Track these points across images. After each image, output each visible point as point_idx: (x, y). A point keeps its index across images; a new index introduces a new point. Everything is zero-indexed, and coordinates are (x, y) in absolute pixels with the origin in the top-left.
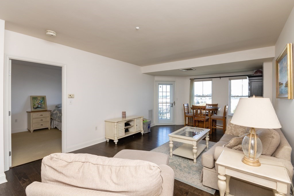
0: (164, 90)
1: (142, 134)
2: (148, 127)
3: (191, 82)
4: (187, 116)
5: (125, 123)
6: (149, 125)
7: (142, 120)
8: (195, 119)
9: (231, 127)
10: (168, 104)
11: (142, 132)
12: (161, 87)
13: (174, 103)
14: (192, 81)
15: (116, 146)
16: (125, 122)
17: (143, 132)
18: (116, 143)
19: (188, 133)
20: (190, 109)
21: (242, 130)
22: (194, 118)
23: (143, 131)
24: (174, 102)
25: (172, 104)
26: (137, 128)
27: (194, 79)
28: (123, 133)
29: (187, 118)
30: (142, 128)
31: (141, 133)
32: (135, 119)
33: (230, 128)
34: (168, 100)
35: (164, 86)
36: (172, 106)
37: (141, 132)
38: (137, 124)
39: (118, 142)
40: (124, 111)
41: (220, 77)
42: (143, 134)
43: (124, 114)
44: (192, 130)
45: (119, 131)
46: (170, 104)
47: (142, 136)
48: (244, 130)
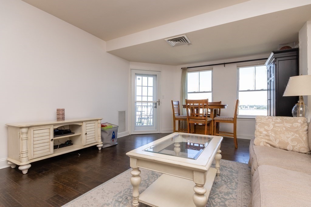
0: (145, 84)
1: (100, 149)
2: (111, 136)
3: (183, 72)
4: (177, 119)
5: (55, 130)
6: (114, 132)
7: (100, 125)
8: (190, 122)
9: (267, 131)
10: (149, 104)
11: (100, 145)
12: (139, 79)
13: (159, 102)
14: (185, 70)
15: (24, 177)
16: (56, 127)
17: (102, 145)
18: (25, 172)
19: (179, 145)
20: (181, 107)
21: (293, 137)
22: (189, 120)
23: (102, 143)
24: (159, 100)
25: (156, 104)
26: (88, 138)
27: (188, 68)
28: (48, 150)
29: (177, 122)
30: (100, 138)
31: (98, 148)
32: (82, 122)
33: (265, 133)
34: (151, 99)
35: (145, 78)
36: (156, 107)
37: (98, 146)
38: (87, 131)
39: (29, 170)
40: (61, 107)
41: (224, 64)
42: (102, 148)
43: (60, 114)
44: (184, 140)
45: (36, 146)
46: (153, 104)
47: (100, 152)
48: (298, 135)
